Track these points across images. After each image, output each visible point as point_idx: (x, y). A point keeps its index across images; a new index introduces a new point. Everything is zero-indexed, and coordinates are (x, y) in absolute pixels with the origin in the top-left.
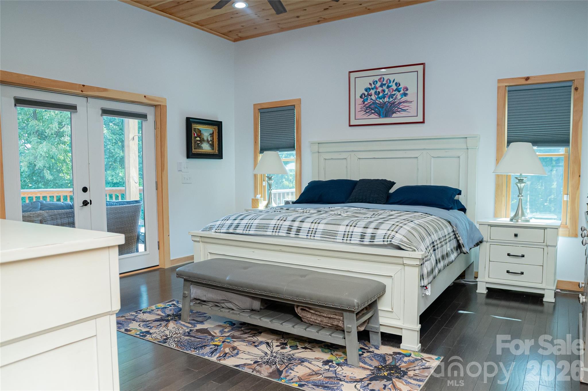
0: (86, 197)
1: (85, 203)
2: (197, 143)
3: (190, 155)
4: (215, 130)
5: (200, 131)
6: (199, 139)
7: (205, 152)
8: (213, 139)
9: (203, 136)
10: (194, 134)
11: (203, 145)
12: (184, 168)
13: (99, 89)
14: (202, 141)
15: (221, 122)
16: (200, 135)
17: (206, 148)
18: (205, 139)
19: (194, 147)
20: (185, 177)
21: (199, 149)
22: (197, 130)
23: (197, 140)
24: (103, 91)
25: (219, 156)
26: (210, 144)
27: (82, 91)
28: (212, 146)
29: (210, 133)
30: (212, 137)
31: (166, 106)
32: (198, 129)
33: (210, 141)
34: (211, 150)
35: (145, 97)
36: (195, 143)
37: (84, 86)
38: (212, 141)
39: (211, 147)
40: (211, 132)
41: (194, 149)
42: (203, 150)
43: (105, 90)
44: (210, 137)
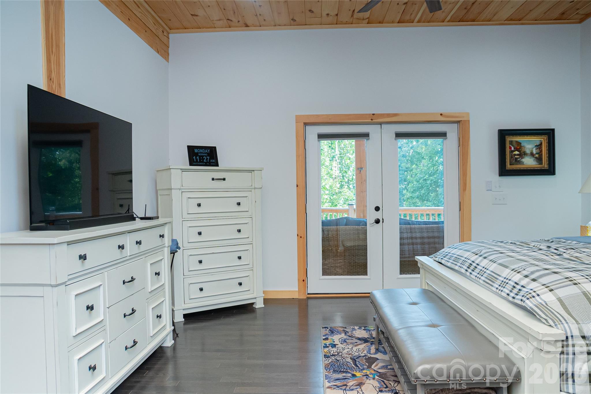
0: (378, 215)
1: (377, 221)
2: (515, 158)
3: (504, 172)
4: (544, 141)
5: (519, 143)
6: (518, 153)
7: (527, 168)
8: (541, 151)
9: (524, 149)
10: (510, 148)
11: (523, 160)
12: (496, 187)
13: (389, 115)
14: (523, 154)
15: (553, 130)
16: (519, 149)
17: (529, 162)
18: (528, 152)
19: (510, 162)
20: (496, 197)
21: (518, 165)
22: (514, 144)
23: (515, 155)
24: (393, 116)
25: (550, 171)
26: (536, 158)
27: (372, 120)
28: (539, 160)
29: (535, 145)
30: (540, 149)
31: (469, 121)
32: (517, 142)
33: (537, 154)
34: (537, 165)
35: (441, 115)
36: (511, 157)
37: (373, 114)
38: (540, 154)
39: (537, 161)
40: (538, 143)
41: (510, 165)
42: (524, 165)
43: (395, 115)
44: (536, 149)
